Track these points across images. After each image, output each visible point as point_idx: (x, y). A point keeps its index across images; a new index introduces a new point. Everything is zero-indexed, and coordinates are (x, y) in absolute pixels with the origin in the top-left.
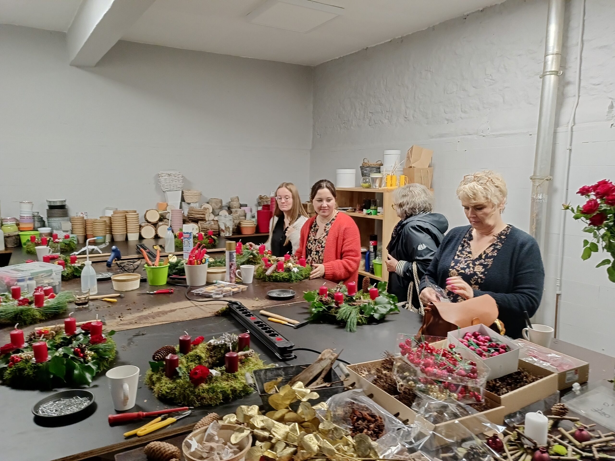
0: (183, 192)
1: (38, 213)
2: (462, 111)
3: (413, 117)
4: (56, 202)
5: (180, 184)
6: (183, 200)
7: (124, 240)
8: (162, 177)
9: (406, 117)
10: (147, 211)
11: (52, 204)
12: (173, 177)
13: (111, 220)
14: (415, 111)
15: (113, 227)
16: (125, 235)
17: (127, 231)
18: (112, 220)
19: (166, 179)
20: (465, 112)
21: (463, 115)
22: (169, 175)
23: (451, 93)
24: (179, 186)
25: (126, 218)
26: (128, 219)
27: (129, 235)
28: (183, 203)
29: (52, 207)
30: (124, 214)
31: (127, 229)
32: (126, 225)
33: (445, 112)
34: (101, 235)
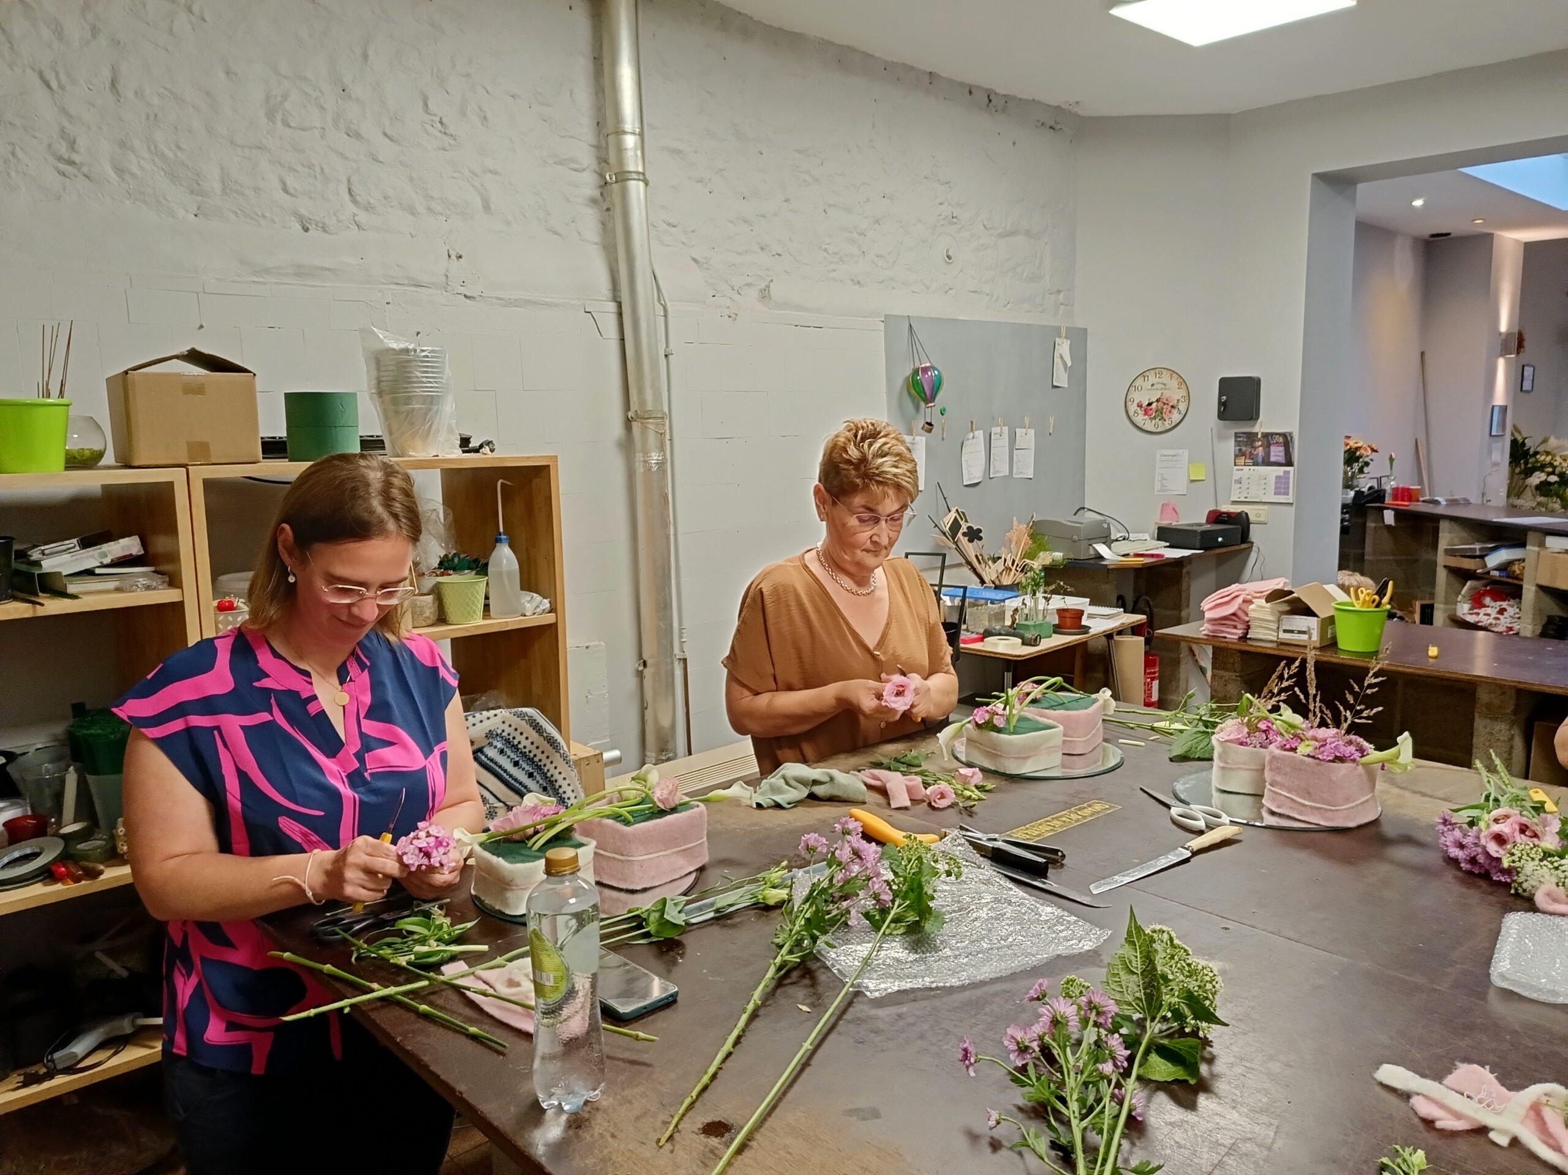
2: (355, 202)
3: (120, 171)
9: (76, 158)
14: (123, 144)
20: (368, 208)
21: (363, 217)
23: (304, 130)
33: (285, 190)
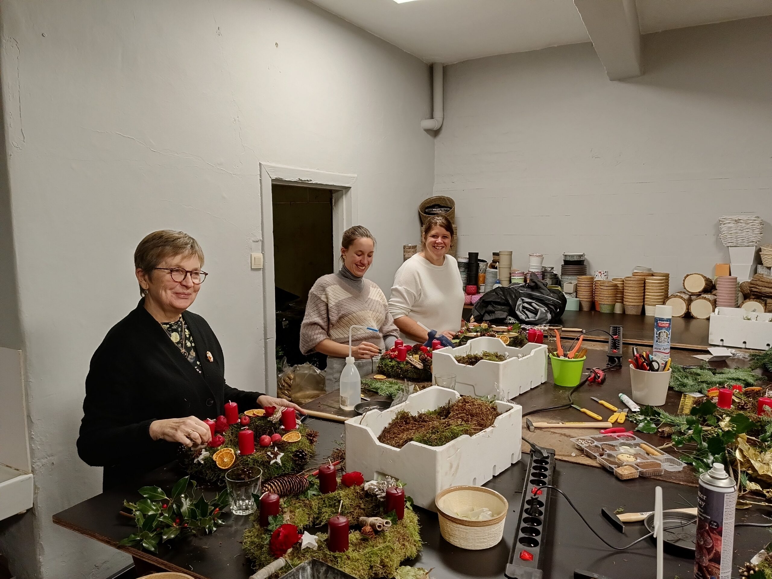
0: (759, 251)
1: (553, 268)
4: (573, 256)
5: (754, 235)
6: (758, 260)
7: (639, 314)
8: (724, 224)
10: (688, 276)
11: (568, 259)
12: (743, 225)
13: (623, 284)
15: (625, 294)
16: (641, 307)
17: (644, 301)
18: (625, 285)
19: (731, 228)
22: (736, 221)
24: (752, 239)
25: (645, 283)
26: (647, 284)
27: (646, 307)
28: (759, 266)
29: (567, 263)
30: (643, 277)
31: (644, 299)
32: (644, 292)
34: (606, 303)
